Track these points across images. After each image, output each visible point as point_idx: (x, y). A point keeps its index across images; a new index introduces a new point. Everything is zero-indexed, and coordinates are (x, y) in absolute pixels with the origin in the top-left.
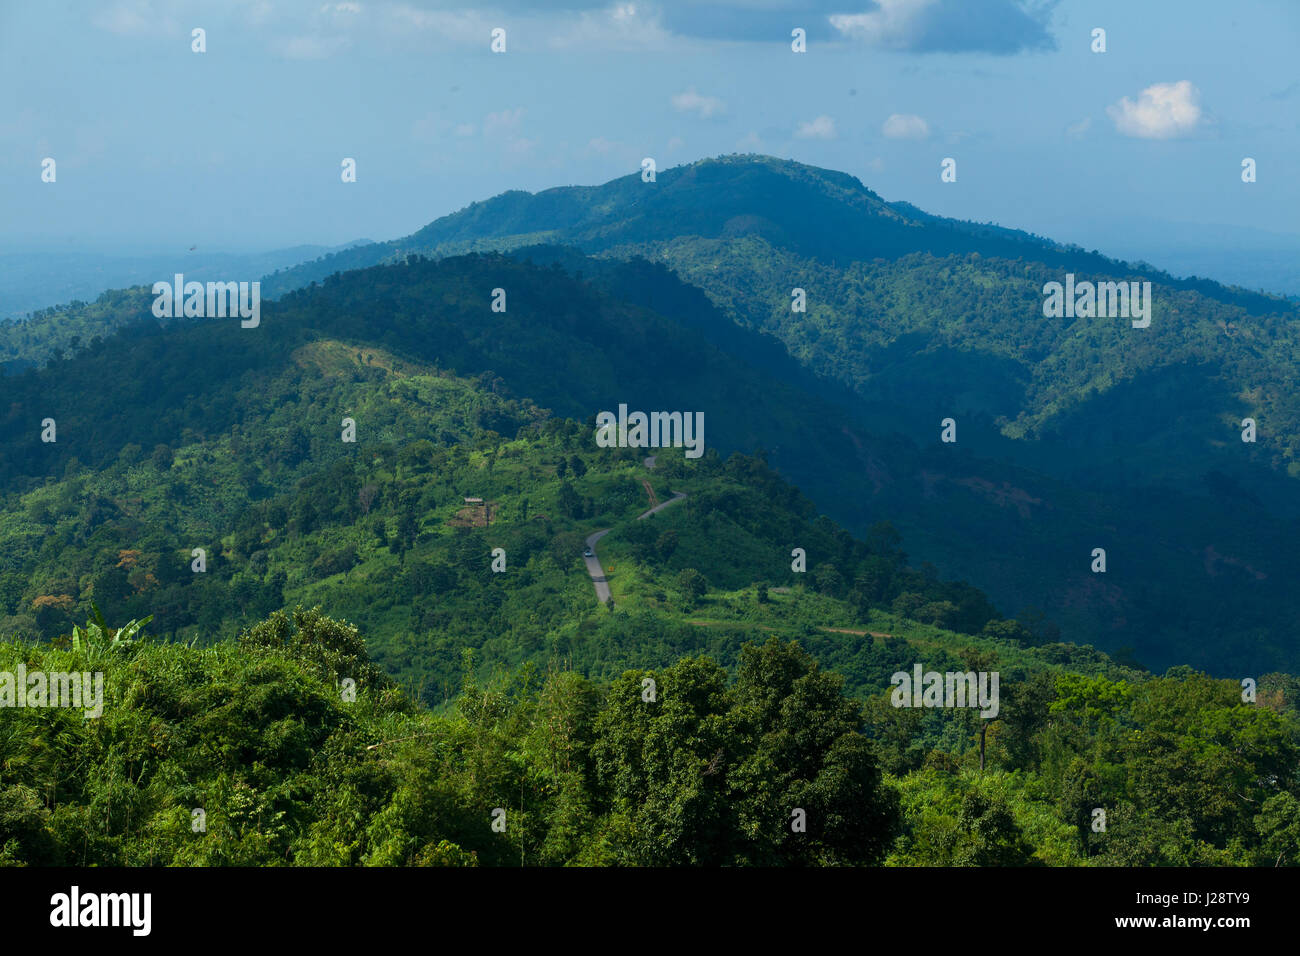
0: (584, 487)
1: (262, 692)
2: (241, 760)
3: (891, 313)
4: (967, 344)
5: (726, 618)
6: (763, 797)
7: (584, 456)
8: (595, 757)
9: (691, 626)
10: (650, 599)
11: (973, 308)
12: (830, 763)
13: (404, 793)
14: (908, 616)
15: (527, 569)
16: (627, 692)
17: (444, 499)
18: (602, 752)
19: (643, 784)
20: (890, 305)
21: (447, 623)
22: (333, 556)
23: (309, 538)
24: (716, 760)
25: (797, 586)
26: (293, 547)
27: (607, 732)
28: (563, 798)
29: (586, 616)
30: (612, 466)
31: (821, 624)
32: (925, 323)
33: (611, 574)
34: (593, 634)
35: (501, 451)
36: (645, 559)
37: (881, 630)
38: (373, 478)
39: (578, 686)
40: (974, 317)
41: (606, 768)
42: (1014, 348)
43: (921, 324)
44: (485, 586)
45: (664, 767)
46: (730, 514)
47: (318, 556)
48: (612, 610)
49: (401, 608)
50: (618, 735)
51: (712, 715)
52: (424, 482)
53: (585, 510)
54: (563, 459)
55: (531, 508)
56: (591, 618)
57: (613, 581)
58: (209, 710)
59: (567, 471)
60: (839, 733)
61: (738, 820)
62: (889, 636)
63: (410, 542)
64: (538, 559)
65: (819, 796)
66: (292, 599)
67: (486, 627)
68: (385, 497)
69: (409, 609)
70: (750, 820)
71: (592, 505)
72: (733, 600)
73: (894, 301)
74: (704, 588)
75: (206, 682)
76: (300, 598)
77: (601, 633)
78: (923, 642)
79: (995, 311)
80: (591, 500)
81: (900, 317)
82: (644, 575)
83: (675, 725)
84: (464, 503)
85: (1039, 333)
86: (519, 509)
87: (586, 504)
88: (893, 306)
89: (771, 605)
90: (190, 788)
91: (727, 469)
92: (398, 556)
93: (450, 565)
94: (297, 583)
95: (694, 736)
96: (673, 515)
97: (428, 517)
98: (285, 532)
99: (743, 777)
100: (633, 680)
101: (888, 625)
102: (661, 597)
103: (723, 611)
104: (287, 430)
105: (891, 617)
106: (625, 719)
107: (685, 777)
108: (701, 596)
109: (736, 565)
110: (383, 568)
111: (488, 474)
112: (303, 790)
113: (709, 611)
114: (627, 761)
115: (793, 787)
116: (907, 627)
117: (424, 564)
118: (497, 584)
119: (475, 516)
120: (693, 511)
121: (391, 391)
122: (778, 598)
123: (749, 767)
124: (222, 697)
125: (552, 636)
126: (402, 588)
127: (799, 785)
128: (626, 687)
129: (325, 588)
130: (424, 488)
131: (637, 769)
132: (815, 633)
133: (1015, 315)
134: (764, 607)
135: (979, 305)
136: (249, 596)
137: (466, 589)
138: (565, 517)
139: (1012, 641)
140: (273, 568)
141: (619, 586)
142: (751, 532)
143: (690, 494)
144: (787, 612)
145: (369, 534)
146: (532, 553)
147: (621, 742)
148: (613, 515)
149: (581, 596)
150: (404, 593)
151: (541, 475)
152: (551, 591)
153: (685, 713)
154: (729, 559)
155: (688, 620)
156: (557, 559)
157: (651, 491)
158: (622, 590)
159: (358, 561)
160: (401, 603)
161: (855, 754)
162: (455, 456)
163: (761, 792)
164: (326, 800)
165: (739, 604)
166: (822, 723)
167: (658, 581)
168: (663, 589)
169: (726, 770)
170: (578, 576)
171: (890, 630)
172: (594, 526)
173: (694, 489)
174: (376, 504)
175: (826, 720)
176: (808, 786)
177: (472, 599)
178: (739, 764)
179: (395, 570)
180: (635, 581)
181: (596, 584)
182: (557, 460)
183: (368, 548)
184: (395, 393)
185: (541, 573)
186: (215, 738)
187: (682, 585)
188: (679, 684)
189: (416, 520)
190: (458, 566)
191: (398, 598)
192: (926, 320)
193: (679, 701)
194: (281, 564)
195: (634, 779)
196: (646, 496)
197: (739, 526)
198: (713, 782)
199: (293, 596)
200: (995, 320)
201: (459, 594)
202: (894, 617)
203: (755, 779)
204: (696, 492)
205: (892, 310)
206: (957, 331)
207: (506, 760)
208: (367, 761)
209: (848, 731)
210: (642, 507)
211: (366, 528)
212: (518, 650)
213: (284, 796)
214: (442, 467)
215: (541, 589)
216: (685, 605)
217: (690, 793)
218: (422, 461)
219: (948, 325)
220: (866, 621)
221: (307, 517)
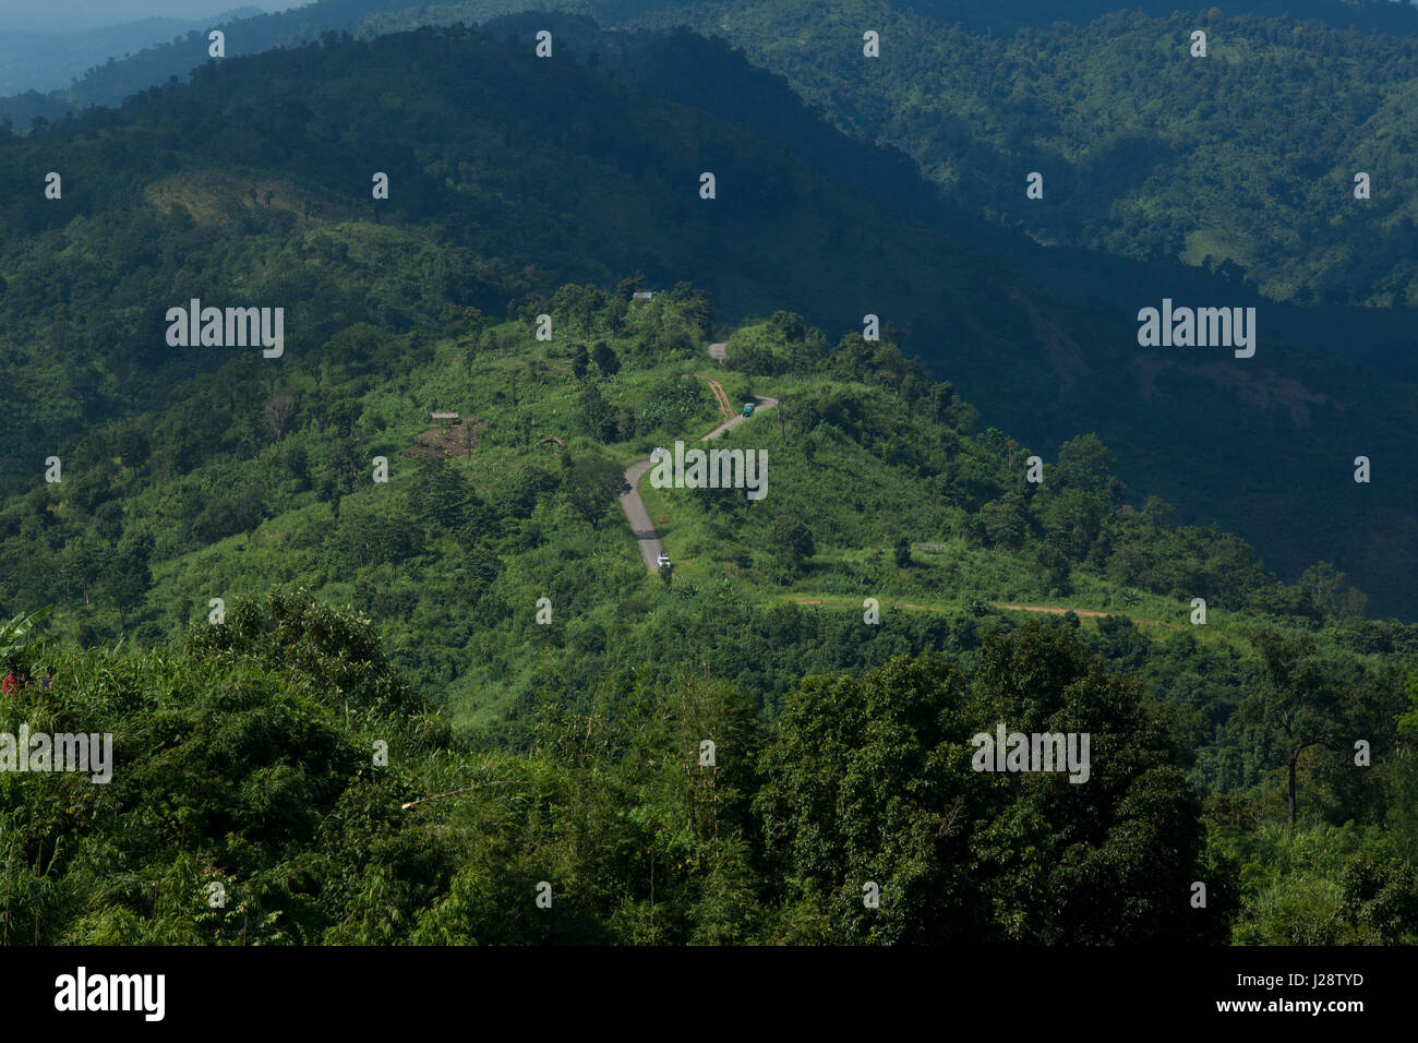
0: (618, 392)
1: (238, 722)
2: (207, 832)
3: (1081, 108)
4: (1202, 153)
5: (848, 591)
6: (1030, 872)
7: (616, 344)
8: (760, 814)
9: (794, 607)
10: (728, 565)
11: (1211, 97)
12: (1128, 817)
13: (468, 878)
14: (1131, 582)
15: (533, 521)
16: (809, 710)
17: (398, 416)
18: (772, 805)
19: (838, 854)
20: (1080, 96)
21: (410, 610)
22: (226, 507)
23: (187, 480)
24: (953, 815)
25: (956, 539)
26: (162, 494)
27: (778, 774)
28: (715, 878)
29: (629, 592)
30: (660, 358)
31: (995, 598)
32: (1135, 123)
33: (664, 526)
34: (639, 621)
35: (485, 338)
36: (717, 500)
37: (1090, 605)
38: (284, 384)
39: (727, 702)
40: (1213, 110)
41: (778, 830)
42: (1277, 158)
43: (1129, 125)
44: (468, 550)
45: (873, 826)
46: (847, 429)
47: (202, 508)
48: (669, 582)
49: (338, 586)
50: (797, 778)
51: (945, 744)
52: (364, 389)
53: (619, 428)
54: (582, 348)
55: (536, 426)
56: (637, 596)
57: (669, 538)
58: (154, 753)
59: (589, 367)
60: (1140, 768)
61: (991, 908)
62: (1103, 615)
63: (349, 482)
64: (550, 506)
65: (1112, 869)
66: (163, 577)
67: (472, 613)
68: (305, 413)
69: (348, 588)
70: (1009, 909)
71: (632, 419)
72: (856, 563)
73: (1086, 89)
74: (811, 545)
75: (146, 710)
76: (177, 576)
77: (654, 618)
78: (1157, 622)
79: (1245, 100)
80: (630, 411)
81: (1096, 114)
82: (715, 527)
83: (888, 760)
84: (430, 419)
85: (1317, 133)
86: (517, 428)
87: (622, 417)
88: (1084, 97)
89: (917, 571)
90: (131, 878)
91: (838, 359)
92: (329, 504)
93: (414, 518)
94: (170, 553)
95: (918, 778)
96: (758, 432)
97: (376, 443)
98: (147, 472)
99: (997, 841)
100: (818, 691)
101: (1101, 598)
102: (744, 562)
103: (843, 582)
104: (142, 310)
105: (1104, 584)
106: (807, 752)
107: (907, 842)
108: (806, 558)
109: (860, 508)
110: (306, 525)
111: (465, 375)
112: (306, 875)
113: (819, 582)
114: (812, 819)
115: (1069, 855)
116: (1133, 600)
117: (371, 518)
118: (488, 546)
119: (448, 440)
120: (788, 427)
121: (305, 247)
122: (927, 558)
123: (1005, 825)
124: (174, 732)
125: (576, 625)
126: (337, 557)
127: (1078, 853)
128: (808, 703)
129: (217, 558)
130: (366, 399)
131: (830, 831)
132: (987, 612)
133: (1276, 105)
134: (904, 573)
135: (1221, 92)
136: (93, 575)
137: (439, 555)
138: (590, 440)
139: (1299, 619)
140: (134, 527)
141: (679, 544)
142: (880, 456)
143: (783, 399)
144: (940, 580)
145: (282, 472)
146: (540, 498)
147: (803, 789)
148: (665, 434)
149: (618, 563)
150: (341, 562)
151: (549, 374)
152: (572, 555)
153: (902, 741)
154: (847, 500)
155: (786, 599)
156: (579, 504)
157: (722, 397)
158: (683, 551)
159: (265, 514)
160: (338, 579)
161: (1167, 802)
162: (413, 346)
163: (1027, 864)
164: (344, 890)
165: (868, 569)
166: (1112, 754)
167: (738, 537)
168: (748, 549)
169: (970, 829)
170: (614, 531)
171: (1105, 605)
172: (637, 452)
173: (790, 391)
174: (291, 424)
175: (1118, 748)
176: (1093, 854)
177: (449, 570)
178: (991, 819)
179: (327, 527)
180: (704, 537)
181: (643, 543)
182: (573, 350)
183: (280, 494)
184: (312, 250)
185: (556, 528)
186: (166, 797)
187: (777, 542)
188: (892, 695)
189: (356, 450)
190: (424, 519)
191: (331, 573)
192: (1136, 116)
193: (893, 723)
194: (143, 522)
195: (825, 847)
196: (714, 404)
197: (861, 448)
198: (950, 850)
199: (164, 571)
200: (1246, 114)
201: (429, 563)
202: (1108, 585)
203: (1017, 843)
204: (793, 397)
205: (1080, 104)
206: (1186, 134)
207: (624, 821)
208: (407, 827)
209: (1154, 765)
210: (708, 421)
211: (276, 461)
212: (522, 648)
213: (278, 886)
214: (392, 365)
215: (555, 552)
216: (782, 572)
217: (915, 868)
218: (362, 357)
219: (1172, 125)
220: (1067, 592)
221: (184, 447)
